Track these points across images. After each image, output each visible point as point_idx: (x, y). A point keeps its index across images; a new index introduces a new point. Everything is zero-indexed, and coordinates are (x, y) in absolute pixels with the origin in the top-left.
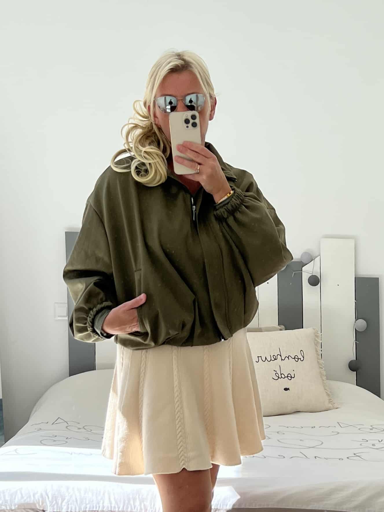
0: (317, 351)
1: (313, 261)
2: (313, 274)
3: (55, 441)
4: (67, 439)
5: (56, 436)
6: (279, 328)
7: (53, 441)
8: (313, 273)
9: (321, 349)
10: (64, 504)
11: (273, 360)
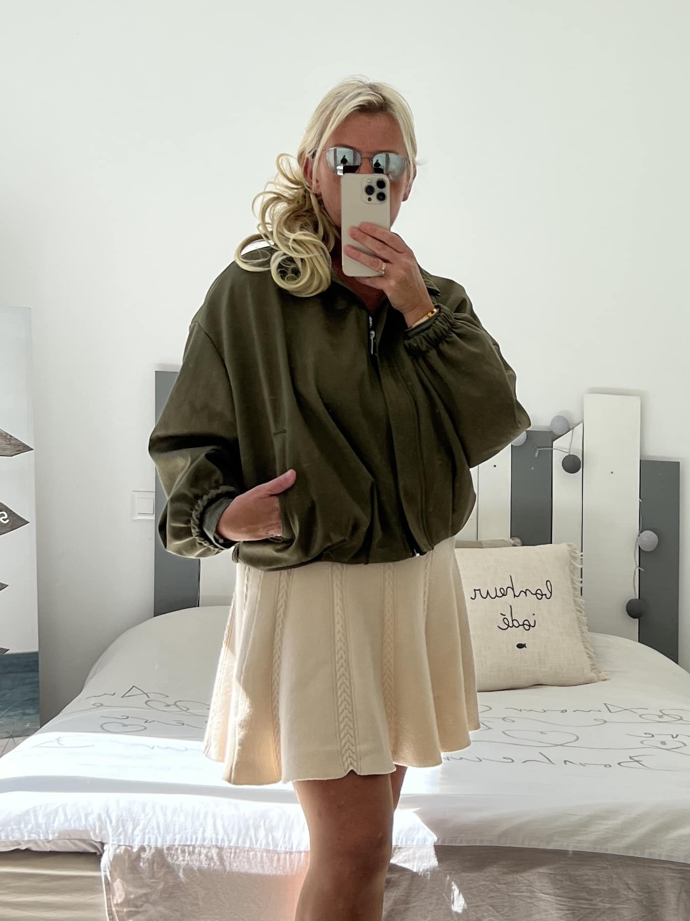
0: (573, 583)
1: (570, 432)
2: (571, 454)
3: (125, 725)
4: (146, 722)
5: (128, 718)
6: (512, 541)
7: (122, 725)
8: (570, 451)
9: (581, 580)
10: (136, 833)
11: (499, 596)
